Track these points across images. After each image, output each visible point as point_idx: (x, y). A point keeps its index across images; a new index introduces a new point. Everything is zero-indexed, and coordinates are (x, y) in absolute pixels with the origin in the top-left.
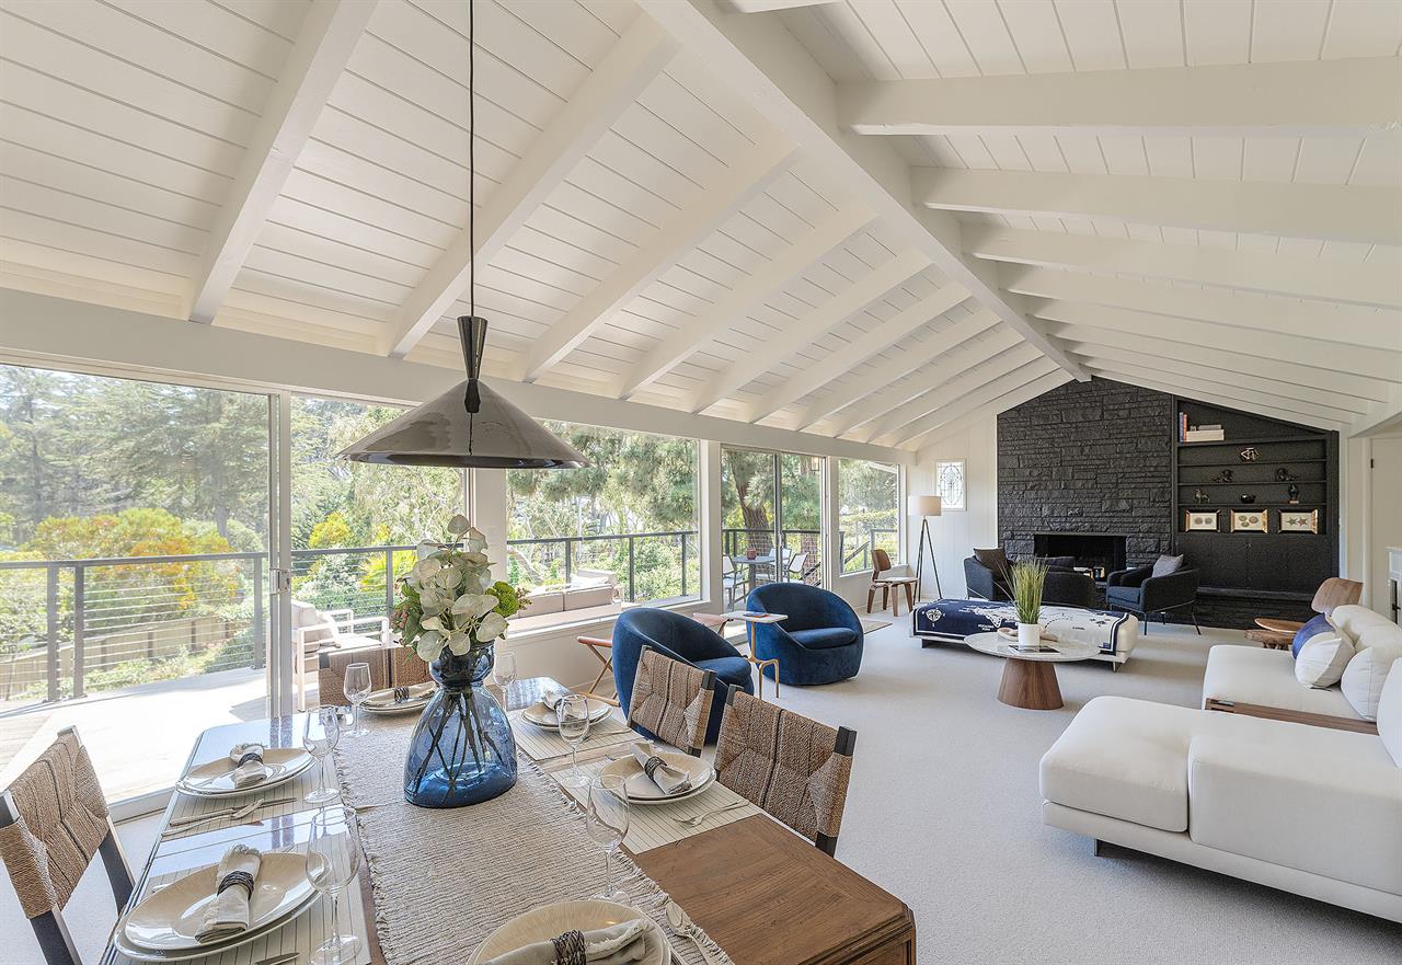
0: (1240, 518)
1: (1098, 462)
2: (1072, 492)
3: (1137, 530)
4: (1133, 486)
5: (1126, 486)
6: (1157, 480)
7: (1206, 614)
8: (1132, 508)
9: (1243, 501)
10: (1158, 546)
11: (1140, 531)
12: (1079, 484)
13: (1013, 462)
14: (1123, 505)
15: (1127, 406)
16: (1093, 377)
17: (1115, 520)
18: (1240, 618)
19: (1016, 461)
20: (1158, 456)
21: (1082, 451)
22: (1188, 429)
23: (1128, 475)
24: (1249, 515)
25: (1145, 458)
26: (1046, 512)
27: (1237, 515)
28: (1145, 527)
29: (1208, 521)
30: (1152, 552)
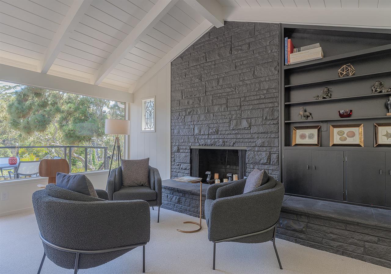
0: (339, 133)
1: (229, 90)
2: (212, 115)
3: (254, 144)
4: (251, 107)
5: (246, 107)
6: (267, 101)
7: (301, 232)
8: (250, 126)
9: (341, 116)
10: (269, 158)
11: (256, 146)
12: (216, 108)
13: (178, 95)
14: (245, 124)
15: (247, 41)
16: (225, 22)
17: (239, 136)
18: (333, 240)
19: (180, 95)
20: (270, 80)
21: (218, 82)
22: (292, 52)
23: (247, 99)
24: (346, 130)
25: (259, 83)
26: (196, 131)
27: (336, 130)
28: (259, 142)
29: (311, 137)
30: (265, 164)
